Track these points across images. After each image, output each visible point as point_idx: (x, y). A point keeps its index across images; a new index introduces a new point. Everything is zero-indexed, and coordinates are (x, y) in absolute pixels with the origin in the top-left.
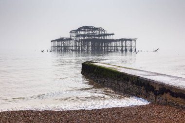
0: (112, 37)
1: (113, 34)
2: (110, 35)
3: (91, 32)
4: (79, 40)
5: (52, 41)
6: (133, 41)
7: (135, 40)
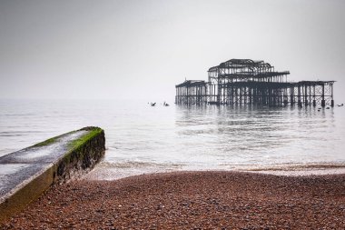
0: (284, 79)
1: (287, 73)
2: (283, 74)
3: (246, 70)
4: (225, 84)
5: (177, 87)
6: (327, 87)
7: (331, 83)
